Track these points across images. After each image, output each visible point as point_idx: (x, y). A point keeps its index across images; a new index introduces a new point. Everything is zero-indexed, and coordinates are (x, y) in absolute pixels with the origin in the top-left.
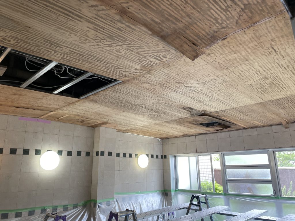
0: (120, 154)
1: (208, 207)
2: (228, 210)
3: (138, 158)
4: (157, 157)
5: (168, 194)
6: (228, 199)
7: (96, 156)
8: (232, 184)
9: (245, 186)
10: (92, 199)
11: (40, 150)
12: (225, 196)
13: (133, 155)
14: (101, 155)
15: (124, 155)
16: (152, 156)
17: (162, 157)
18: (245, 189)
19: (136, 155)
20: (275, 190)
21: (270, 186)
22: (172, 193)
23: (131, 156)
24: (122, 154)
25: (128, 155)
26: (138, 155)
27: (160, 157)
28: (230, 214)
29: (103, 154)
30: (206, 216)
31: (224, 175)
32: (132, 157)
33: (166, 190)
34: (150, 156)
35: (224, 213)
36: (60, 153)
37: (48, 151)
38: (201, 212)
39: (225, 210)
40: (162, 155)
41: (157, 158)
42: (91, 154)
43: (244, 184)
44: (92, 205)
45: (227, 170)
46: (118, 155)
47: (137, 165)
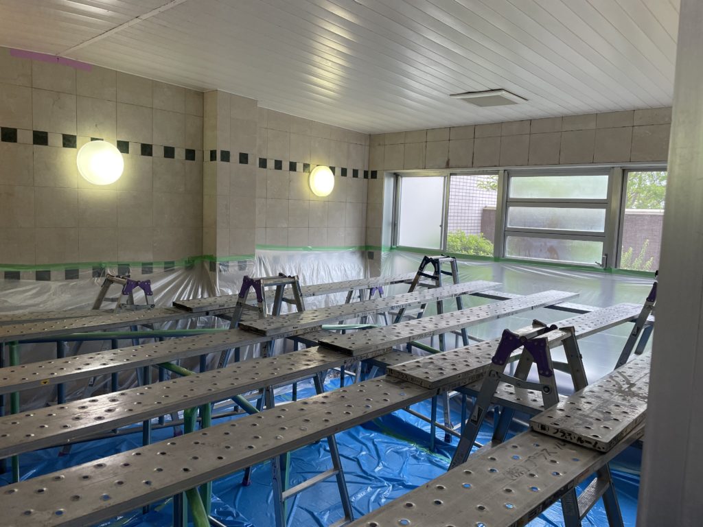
0: (268, 161)
1: (455, 282)
2: (496, 290)
3: (310, 173)
4: (355, 173)
5: (375, 254)
6: (503, 269)
7: (211, 160)
8: (516, 239)
9: (543, 244)
10: (205, 254)
11: (74, 137)
12: (497, 263)
13: (300, 167)
14: (222, 160)
15: (278, 165)
16: (344, 172)
17: (366, 175)
18: (541, 250)
19: (306, 166)
20: (606, 255)
21: (599, 246)
22: (383, 253)
23: (293, 167)
24: (274, 162)
25: (286, 165)
26: (311, 165)
27: (361, 174)
28: (499, 295)
29: (226, 156)
30: (447, 297)
31: (501, 220)
32: (295, 170)
33: (371, 247)
34: (338, 171)
35: (486, 293)
36: (123, 147)
37: (93, 139)
38: (438, 289)
39: (490, 288)
40: (366, 169)
41: (354, 176)
42: (197, 155)
43: (543, 240)
44: (207, 266)
45: (511, 209)
46: (263, 163)
47: (307, 189)
